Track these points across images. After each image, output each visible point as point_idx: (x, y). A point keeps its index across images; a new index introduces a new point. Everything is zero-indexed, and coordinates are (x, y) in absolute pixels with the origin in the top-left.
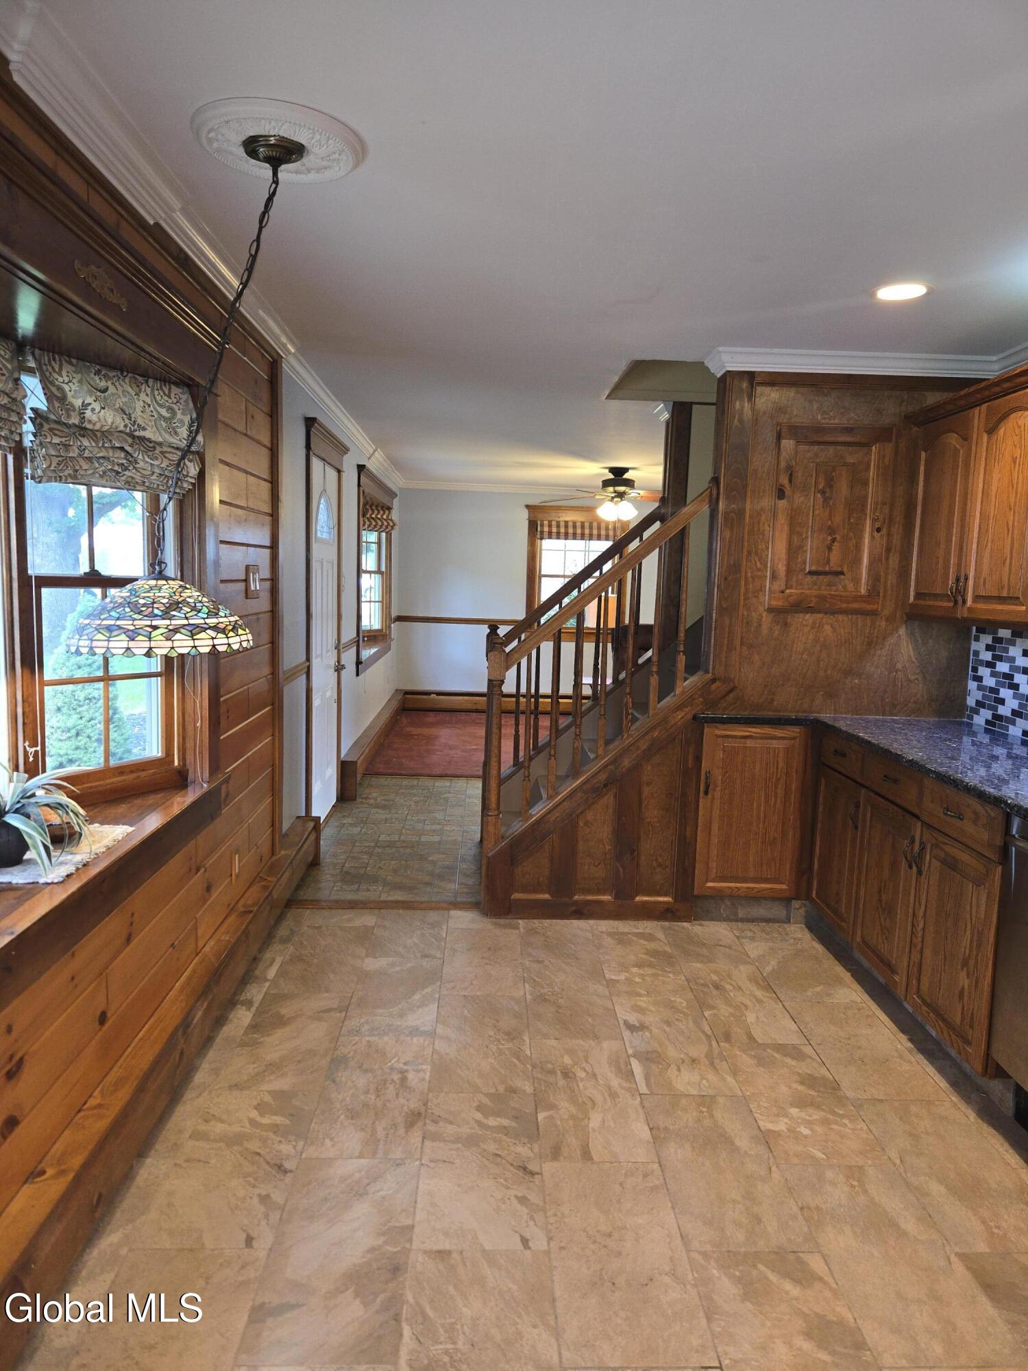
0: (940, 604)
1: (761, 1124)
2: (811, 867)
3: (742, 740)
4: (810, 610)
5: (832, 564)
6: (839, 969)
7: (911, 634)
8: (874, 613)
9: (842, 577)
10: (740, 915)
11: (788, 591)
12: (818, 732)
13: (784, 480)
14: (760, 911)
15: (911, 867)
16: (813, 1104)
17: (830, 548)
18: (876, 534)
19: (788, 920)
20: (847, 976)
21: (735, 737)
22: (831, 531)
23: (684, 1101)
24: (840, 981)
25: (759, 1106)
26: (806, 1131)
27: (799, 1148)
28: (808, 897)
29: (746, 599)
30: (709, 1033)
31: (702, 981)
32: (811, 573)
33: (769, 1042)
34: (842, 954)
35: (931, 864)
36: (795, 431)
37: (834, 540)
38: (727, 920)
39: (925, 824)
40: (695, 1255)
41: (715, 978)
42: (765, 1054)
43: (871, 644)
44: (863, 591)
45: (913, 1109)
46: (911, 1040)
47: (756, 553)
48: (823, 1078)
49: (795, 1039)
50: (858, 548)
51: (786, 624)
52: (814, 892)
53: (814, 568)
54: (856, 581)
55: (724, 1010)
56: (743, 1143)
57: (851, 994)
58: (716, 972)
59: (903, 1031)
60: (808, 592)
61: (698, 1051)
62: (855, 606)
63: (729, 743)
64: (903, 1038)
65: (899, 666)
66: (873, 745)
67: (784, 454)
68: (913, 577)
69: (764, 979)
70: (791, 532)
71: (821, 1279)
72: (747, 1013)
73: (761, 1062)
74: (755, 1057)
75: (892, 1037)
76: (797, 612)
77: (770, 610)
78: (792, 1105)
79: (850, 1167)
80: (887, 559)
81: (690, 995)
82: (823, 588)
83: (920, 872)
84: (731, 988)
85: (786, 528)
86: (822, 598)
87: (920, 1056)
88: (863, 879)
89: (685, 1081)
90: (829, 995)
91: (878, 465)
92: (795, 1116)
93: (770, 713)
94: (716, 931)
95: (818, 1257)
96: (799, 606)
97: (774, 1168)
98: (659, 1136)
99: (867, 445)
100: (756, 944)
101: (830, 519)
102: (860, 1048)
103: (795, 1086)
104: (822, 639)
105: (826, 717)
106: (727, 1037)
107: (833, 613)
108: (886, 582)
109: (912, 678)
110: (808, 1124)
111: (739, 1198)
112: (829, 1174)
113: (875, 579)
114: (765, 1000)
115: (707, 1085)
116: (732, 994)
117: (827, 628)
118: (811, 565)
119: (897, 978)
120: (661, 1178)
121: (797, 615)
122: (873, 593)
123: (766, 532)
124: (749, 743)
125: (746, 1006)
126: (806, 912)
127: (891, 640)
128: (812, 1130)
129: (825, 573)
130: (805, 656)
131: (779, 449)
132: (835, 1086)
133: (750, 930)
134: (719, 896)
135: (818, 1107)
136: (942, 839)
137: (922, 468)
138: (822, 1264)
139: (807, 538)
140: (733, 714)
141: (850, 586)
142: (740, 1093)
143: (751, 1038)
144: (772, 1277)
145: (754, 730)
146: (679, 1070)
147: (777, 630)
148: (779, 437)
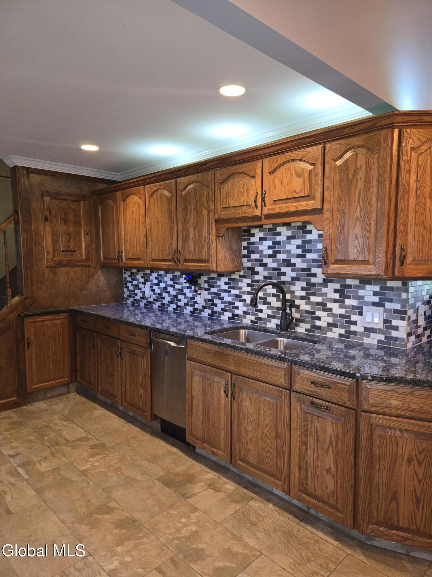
0: (113, 261)
1: (80, 469)
2: (76, 369)
3: (42, 322)
4: (64, 266)
5: (71, 247)
6: (94, 404)
7: (103, 273)
8: (89, 266)
9: (75, 252)
10: (48, 396)
11: (54, 259)
12: (74, 314)
13: (47, 213)
14: (57, 392)
15: (118, 357)
16: (98, 454)
17: (69, 241)
18: (86, 235)
19: (69, 392)
20: (97, 406)
21: (38, 321)
22: (69, 234)
23: (46, 475)
24: (94, 409)
25: (78, 463)
26: (97, 464)
27: (97, 471)
28: (76, 381)
29: (37, 262)
30: (49, 445)
31: (39, 427)
32: (63, 251)
33: (75, 439)
34: (93, 399)
35: (126, 354)
36: (49, 194)
37: (70, 238)
38: (43, 399)
39: (121, 340)
40: (69, 524)
41: (44, 424)
42: (73, 444)
43: (90, 277)
44: (84, 257)
45: (131, 441)
46: (124, 420)
47: (39, 243)
48: (99, 444)
49: (84, 435)
50: (80, 241)
51: (55, 272)
52: (79, 378)
53: (64, 249)
54: (81, 254)
55: (53, 434)
56: (75, 478)
57: (100, 411)
58: (45, 421)
59: (121, 418)
60: (62, 259)
61: (47, 453)
62: (82, 263)
63: (37, 324)
64: (122, 420)
65: (100, 285)
66: (99, 315)
67: (46, 203)
68: (102, 252)
69: (66, 417)
70: (53, 235)
71: (116, 508)
72: (62, 432)
73: (73, 447)
74: (71, 447)
75: (118, 421)
76: (59, 267)
77: (48, 267)
78: (90, 457)
79: (115, 469)
80: (91, 245)
81: (36, 434)
82: (68, 257)
83: (122, 358)
84: (53, 425)
85: (50, 233)
86: (69, 261)
87: (129, 424)
88: (100, 366)
89: (44, 467)
90: (92, 414)
91: (84, 209)
92: (92, 460)
93: (52, 309)
94: (40, 405)
95: (113, 502)
96: (60, 265)
97: (89, 481)
98: (39, 492)
99: (78, 201)
100: (58, 405)
101: (68, 229)
102: (108, 429)
103: (89, 451)
104: (70, 277)
105: (76, 308)
106: (57, 444)
107: (73, 267)
108: (92, 254)
109: (105, 289)
110: (98, 461)
111: (80, 498)
112: (110, 474)
113: (88, 253)
114: (68, 425)
115: (54, 464)
116: (54, 427)
117: (72, 272)
118: (63, 247)
119: (117, 399)
120: (46, 505)
121: (59, 268)
122: (88, 258)
123: (42, 235)
124: (45, 323)
125: (61, 430)
126: (76, 387)
127: (96, 276)
128: (99, 462)
129: (69, 251)
130: (64, 285)
131: (43, 200)
132: (104, 445)
133: (54, 401)
134: (38, 390)
135: (99, 454)
136: (128, 344)
137: (100, 211)
138: (115, 504)
139: (60, 237)
140: (37, 312)
141: (79, 256)
142: (68, 462)
143: (67, 440)
144: (99, 517)
145: (47, 317)
146: (40, 464)
147: (52, 275)
148: (43, 196)
